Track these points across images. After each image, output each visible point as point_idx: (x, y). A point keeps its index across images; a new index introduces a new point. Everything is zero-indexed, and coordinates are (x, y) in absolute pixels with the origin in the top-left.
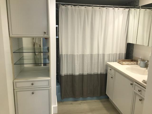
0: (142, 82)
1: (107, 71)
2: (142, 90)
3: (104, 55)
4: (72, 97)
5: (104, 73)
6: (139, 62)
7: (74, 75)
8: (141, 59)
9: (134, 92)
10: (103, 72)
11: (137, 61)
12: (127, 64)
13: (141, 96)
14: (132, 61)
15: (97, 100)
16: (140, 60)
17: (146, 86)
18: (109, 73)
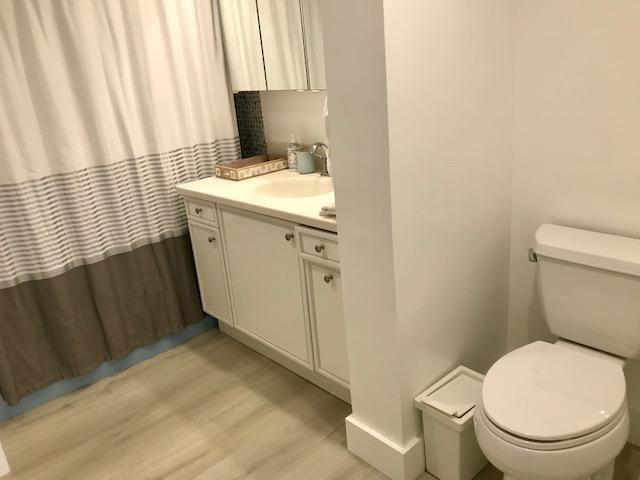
0: (321, 214)
1: (183, 220)
2: (326, 244)
3: (155, 158)
4: (62, 378)
5: (177, 231)
6: (292, 158)
7: (39, 278)
8: (296, 144)
9: (304, 261)
10: (171, 229)
11: (285, 157)
12: (254, 176)
13: (329, 263)
14: (267, 159)
15: (174, 347)
16: (294, 148)
17: (335, 226)
18: (197, 226)
